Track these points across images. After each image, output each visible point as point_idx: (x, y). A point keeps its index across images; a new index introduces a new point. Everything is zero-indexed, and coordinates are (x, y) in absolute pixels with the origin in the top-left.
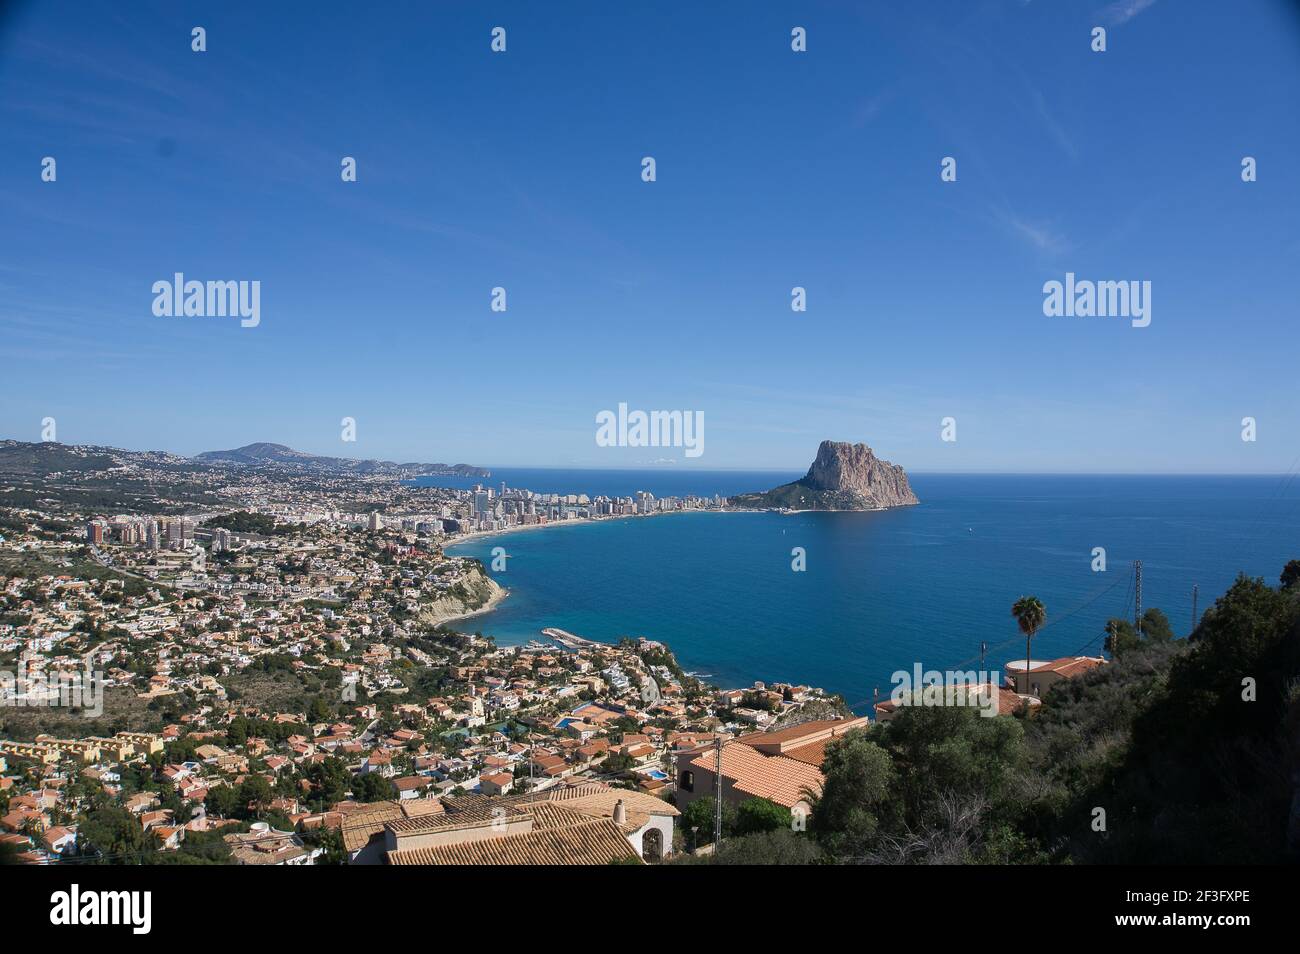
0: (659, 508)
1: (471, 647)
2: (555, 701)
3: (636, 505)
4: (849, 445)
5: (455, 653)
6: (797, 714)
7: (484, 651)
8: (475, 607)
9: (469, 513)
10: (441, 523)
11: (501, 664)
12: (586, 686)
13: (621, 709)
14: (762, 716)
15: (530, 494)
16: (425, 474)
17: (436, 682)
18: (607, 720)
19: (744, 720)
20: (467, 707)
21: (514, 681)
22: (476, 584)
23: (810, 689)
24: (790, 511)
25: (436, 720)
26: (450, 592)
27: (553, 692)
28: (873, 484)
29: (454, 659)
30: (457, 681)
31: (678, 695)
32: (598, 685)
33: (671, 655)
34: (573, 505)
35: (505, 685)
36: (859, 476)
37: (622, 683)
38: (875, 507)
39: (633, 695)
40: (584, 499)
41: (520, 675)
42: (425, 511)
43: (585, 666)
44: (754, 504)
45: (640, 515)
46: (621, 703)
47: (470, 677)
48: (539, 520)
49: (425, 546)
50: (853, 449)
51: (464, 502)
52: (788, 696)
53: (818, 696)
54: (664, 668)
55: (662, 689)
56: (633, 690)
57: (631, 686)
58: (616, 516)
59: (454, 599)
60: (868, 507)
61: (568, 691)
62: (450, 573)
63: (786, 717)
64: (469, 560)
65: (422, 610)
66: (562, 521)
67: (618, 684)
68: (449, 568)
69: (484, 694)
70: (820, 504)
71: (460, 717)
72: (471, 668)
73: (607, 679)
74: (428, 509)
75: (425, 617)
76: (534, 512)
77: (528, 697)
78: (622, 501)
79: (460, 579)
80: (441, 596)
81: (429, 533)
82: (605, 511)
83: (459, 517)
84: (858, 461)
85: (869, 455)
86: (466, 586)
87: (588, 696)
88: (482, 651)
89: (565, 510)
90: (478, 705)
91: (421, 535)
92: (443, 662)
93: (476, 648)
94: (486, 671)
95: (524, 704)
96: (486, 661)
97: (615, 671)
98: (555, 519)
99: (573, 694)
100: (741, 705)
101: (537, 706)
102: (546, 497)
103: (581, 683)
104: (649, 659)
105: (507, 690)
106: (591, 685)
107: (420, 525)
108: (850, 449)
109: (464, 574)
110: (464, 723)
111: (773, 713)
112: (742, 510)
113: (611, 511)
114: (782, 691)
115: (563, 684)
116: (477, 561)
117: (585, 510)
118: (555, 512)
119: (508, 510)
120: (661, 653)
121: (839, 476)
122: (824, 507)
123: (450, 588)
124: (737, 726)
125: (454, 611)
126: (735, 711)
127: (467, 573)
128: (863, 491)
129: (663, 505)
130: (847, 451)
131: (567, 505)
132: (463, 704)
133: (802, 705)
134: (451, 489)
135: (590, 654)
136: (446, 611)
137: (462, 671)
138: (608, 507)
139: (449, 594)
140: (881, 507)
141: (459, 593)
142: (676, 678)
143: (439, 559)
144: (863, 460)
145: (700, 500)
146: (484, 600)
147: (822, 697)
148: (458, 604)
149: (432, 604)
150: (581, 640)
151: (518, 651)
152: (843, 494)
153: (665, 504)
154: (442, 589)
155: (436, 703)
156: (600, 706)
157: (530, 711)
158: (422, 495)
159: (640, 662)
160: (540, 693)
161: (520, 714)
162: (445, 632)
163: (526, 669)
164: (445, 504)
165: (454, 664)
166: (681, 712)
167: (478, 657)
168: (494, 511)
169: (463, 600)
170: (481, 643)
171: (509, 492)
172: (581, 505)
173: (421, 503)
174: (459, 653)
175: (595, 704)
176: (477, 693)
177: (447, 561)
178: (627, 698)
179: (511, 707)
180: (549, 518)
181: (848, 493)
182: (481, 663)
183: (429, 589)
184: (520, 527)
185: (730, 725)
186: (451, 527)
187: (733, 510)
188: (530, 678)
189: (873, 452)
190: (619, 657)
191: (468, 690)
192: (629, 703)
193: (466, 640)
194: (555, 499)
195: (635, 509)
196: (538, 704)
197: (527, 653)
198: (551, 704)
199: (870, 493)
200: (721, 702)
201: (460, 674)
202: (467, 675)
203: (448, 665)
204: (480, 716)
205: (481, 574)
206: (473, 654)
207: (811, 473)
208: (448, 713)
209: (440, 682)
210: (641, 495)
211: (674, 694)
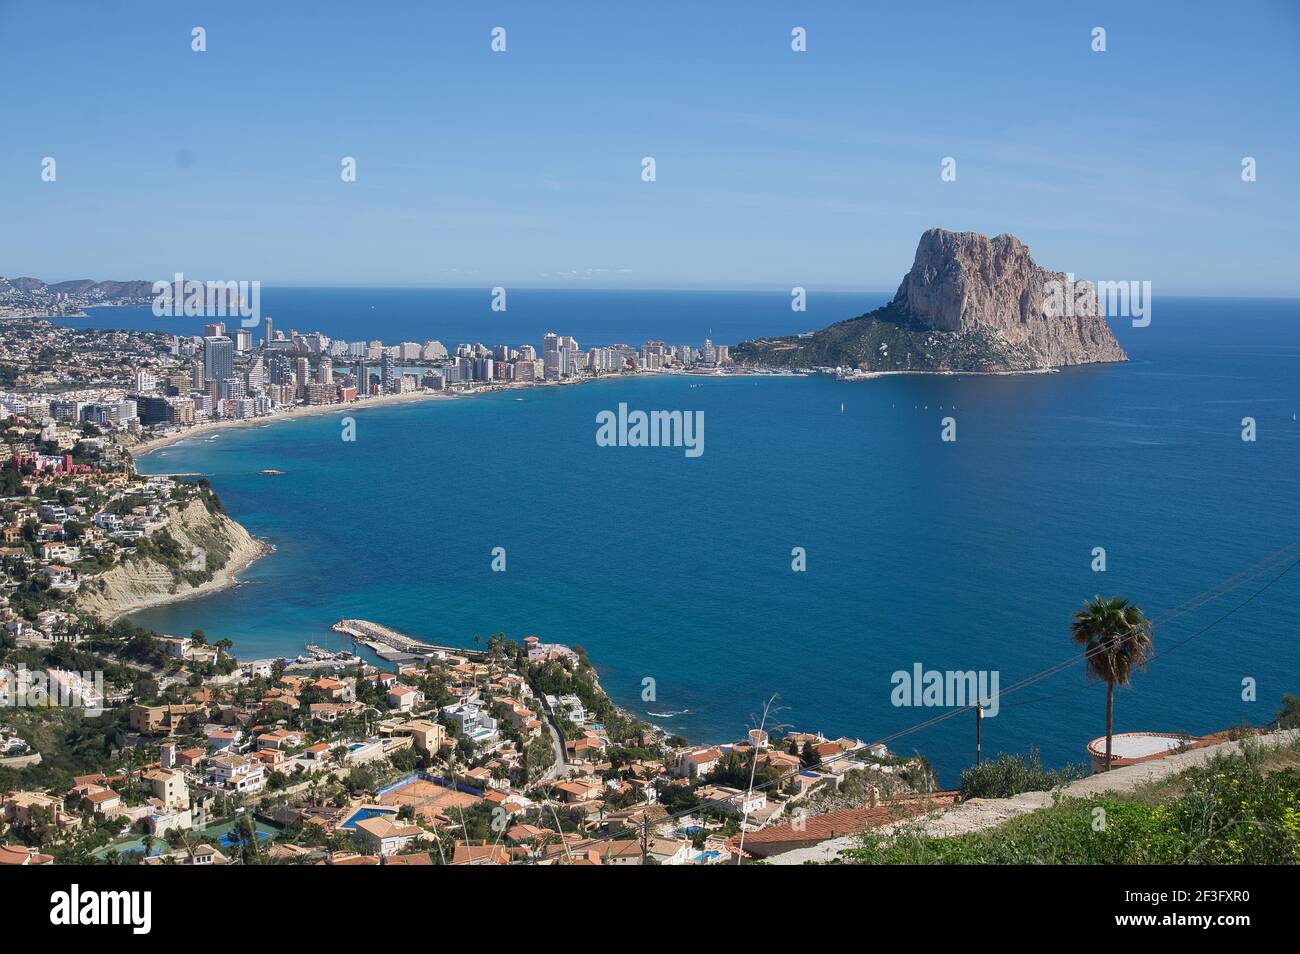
0: (590, 368)
1: (182, 663)
2: (343, 773)
3: (541, 362)
4: (983, 238)
5: (148, 676)
6: (828, 799)
7: (209, 671)
8: (196, 579)
9: (194, 383)
10: (134, 405)
11: (239, 699)
12: (409, 741)
13: (477, 787)
14: (753, 803)
15: (324, 342)
16: (107, 304)
17: (101, 739)
18: (446, 812)
19: (717, 812)
20: (153, 791)
21: (258, 733)
22: (201, 531)
23: (860, 745)
24: (859, 373)
25: (85, 823)
26: (142, 549)
27: (338, 754)
28: (1030, 319)
29: (144, 689)
30: (146, 736)
31: (599, 756)
32: (434, 737)
33: (591, 672)
34: (412, 363)
35: (242, 742)
36: (1001, 303)
37: (485, 732)
38: (1034, 367)
39: (506, 757)
40: (435, 350)
41: (273, 721)
42: (102, 380)
43: (409, 698)
44: (784, 360)
45: (550, 382)
46: (480, 774)
47: (174, 727)
48: (340, 394)
49: (96, 455)
50: (990, 247)
51: (186, 361)
52: (810, 760)
53: (875, 760)
54: (574, 700)
55: (568, 744)
56: (506, 747)
57: (503, 738)
58: (501, 384)
59: (153, 564)
60: (1017, 367)
61: (371, 752)
62: (143, 509)
63: (803, 804)
64: (185, 481)
65: (82, 589)
66: (389, 397)
67: (477, 735)
68: (141, 499)
69: (195, 761)
70: (920, 360)
71: (138, 813)
72: (174, 708)
73: (452, 726)
74: (110, 376)
75: (88, 604)
76: (330, 380)
77: (284, 765)
78: (515, 354)
79: (165, 522)
80: (124, 557)
81: (108, 425)
82: (479, 374)
83: (174, 392)
84: (999, 271)
85: (1024, 259)
86: (178, 536)
87: (415, 760)
88: (202, 671)
89: (396, 373)
90: (176, 786)
91: (89, 431)
92: (122, 696)
93: (193, 665)
94: (207, 713)
95: (276, 781)
96: (208, 692)
97: (470, 709)
98: (374, 392)
99: (381, 757)
100: (713, 779)
101: (304, 785)
102: (358, 348)
103: (399, 734)
104: (542, 681)
105: (245, 751)
106: (419, 739)
107: (88, 410)
108: (984, 247)
109: (174, 510)
110: (145, 826)
111: (777, 797)
112: (760, 372)
113: (490, 374)
114: (800, 750)
115: (361, 736)
116: (203, 483)
117: (437, 373)
118: (375, 379)
119: (277, 376)
120: (569, 668)
121: (958, 301)
122: (928, 365)
123: (145, 540)
124: (699, 823)
125: (153, 589)
126: (699, 792)
127: (182, 507)
128: (1008, 334)
129: (597, 361)
130: (977, 250)
131: (402, 362)
132: (145, 787)
133: (840, 779)
134: (158, 334)
135: (421, 672)
136: (134, 588)
137: (156, 715)
138: (484, 366)
139: (141, 553)
140: (1046, 366)
141: (162, 550)
142: (599, 720)
143: (122, 480)
144: (1009, 267)
145: (673, 352)
146: (215, 563)
147: (884, 762)
148: (160, 573)
149: (106, 576)
150: (410, 643)
151: (279, 669)
152: (967, 338)
153: (603, 359)
154: (127, 544)
155: (89, 786)
156: (437, 782)
157: (289, 796)
158: (97, 348)
159: (525, 687)
160: (311, 756)
161: (266, 803)
162: (127, 633)
163: (286, 707)
164: (146, 365)
165: (142, 701)
166: (593, 793)
167: (195, 683)
168: (247, 378)
169: (171, 566)
170: (203, 655)
171: (281, 337)
172: (428, 364)
173: (97, 363)
174: (157, 677)
175: (429, 779)
176: (181, 760)
177: (139, 485)
178: (493, 764)
179: (249, 788)
180: (362, 390)
181: (979, 338)
182: (199, 696)
183: (98, 545)
184: (302, 411)
185: (687, 822)
186: (154, 413)
187: (742, 371)
188: (293, 725)
189: (1033, 255)
190: (481, 679)
191: (159, 754)
192: (496, 775)
193: (170, 648)
194: (377, 349)
195: (539, 367)
196: (305, 779)
197: (296, 672)
198: (332, 779)
199: (1024, 338)
200: (678, 771)
201: (151, 720)
202: (167, 722)
203: (130, 701)
204: (180, 810)
205: (211, 510)
206: (184, 676)
207: (902, 294)
208: (111, 806)
209: (111, 739)
210: (553, 342)
211: (591, 754)
